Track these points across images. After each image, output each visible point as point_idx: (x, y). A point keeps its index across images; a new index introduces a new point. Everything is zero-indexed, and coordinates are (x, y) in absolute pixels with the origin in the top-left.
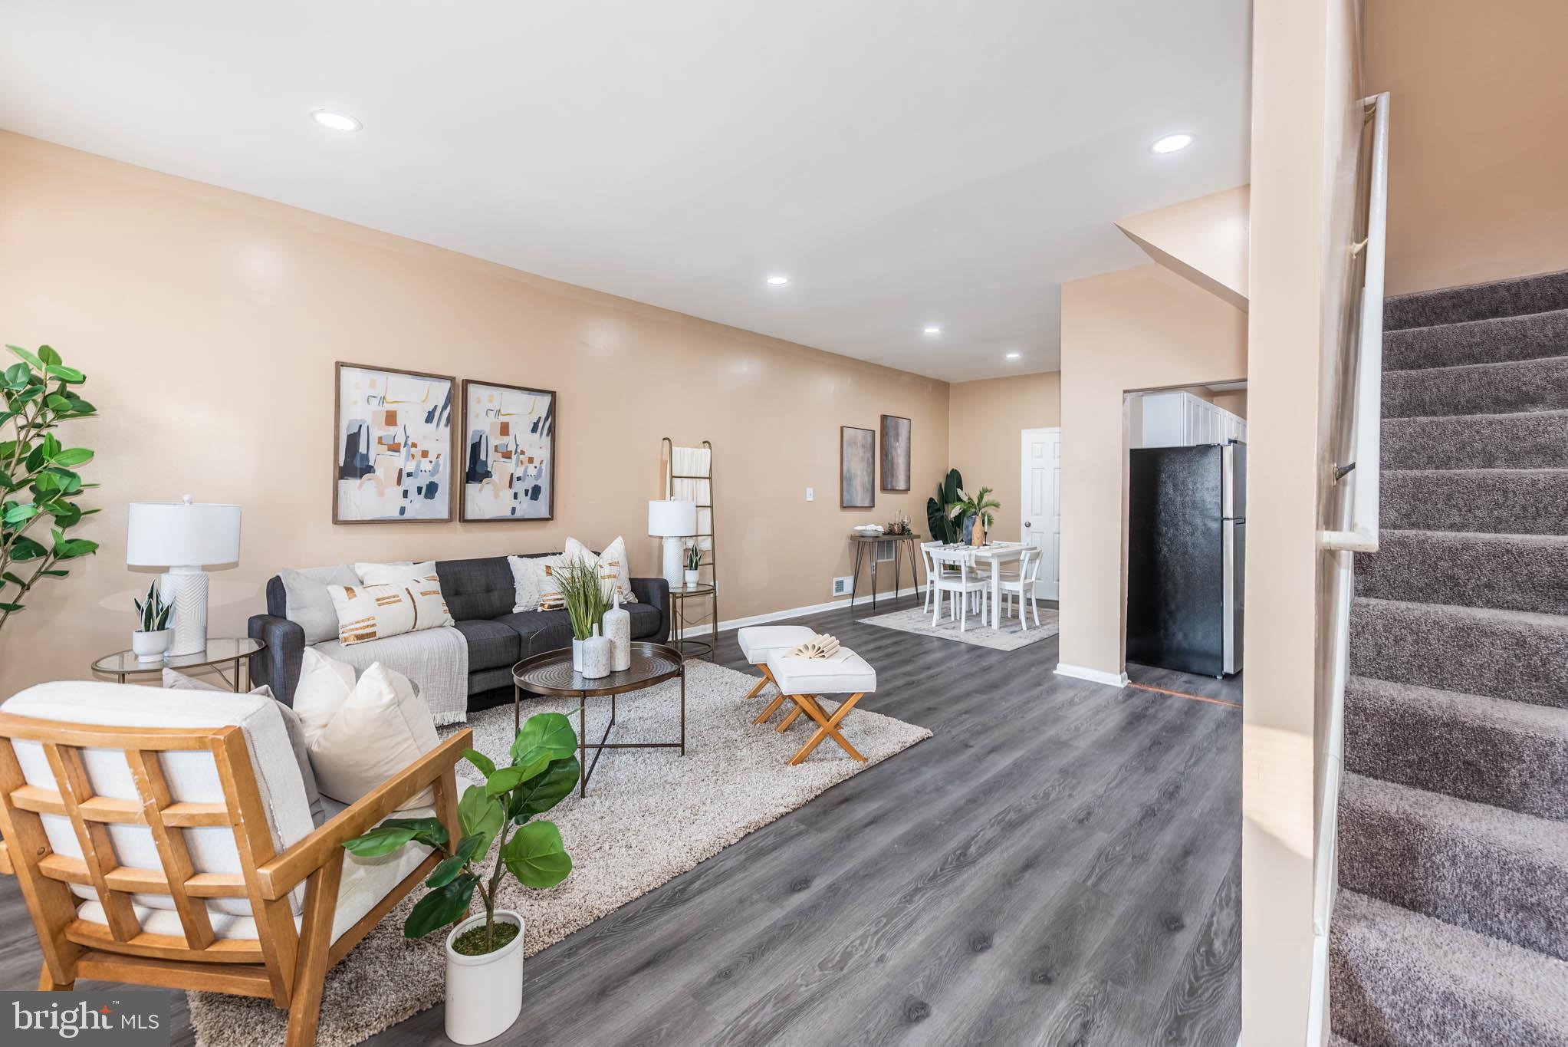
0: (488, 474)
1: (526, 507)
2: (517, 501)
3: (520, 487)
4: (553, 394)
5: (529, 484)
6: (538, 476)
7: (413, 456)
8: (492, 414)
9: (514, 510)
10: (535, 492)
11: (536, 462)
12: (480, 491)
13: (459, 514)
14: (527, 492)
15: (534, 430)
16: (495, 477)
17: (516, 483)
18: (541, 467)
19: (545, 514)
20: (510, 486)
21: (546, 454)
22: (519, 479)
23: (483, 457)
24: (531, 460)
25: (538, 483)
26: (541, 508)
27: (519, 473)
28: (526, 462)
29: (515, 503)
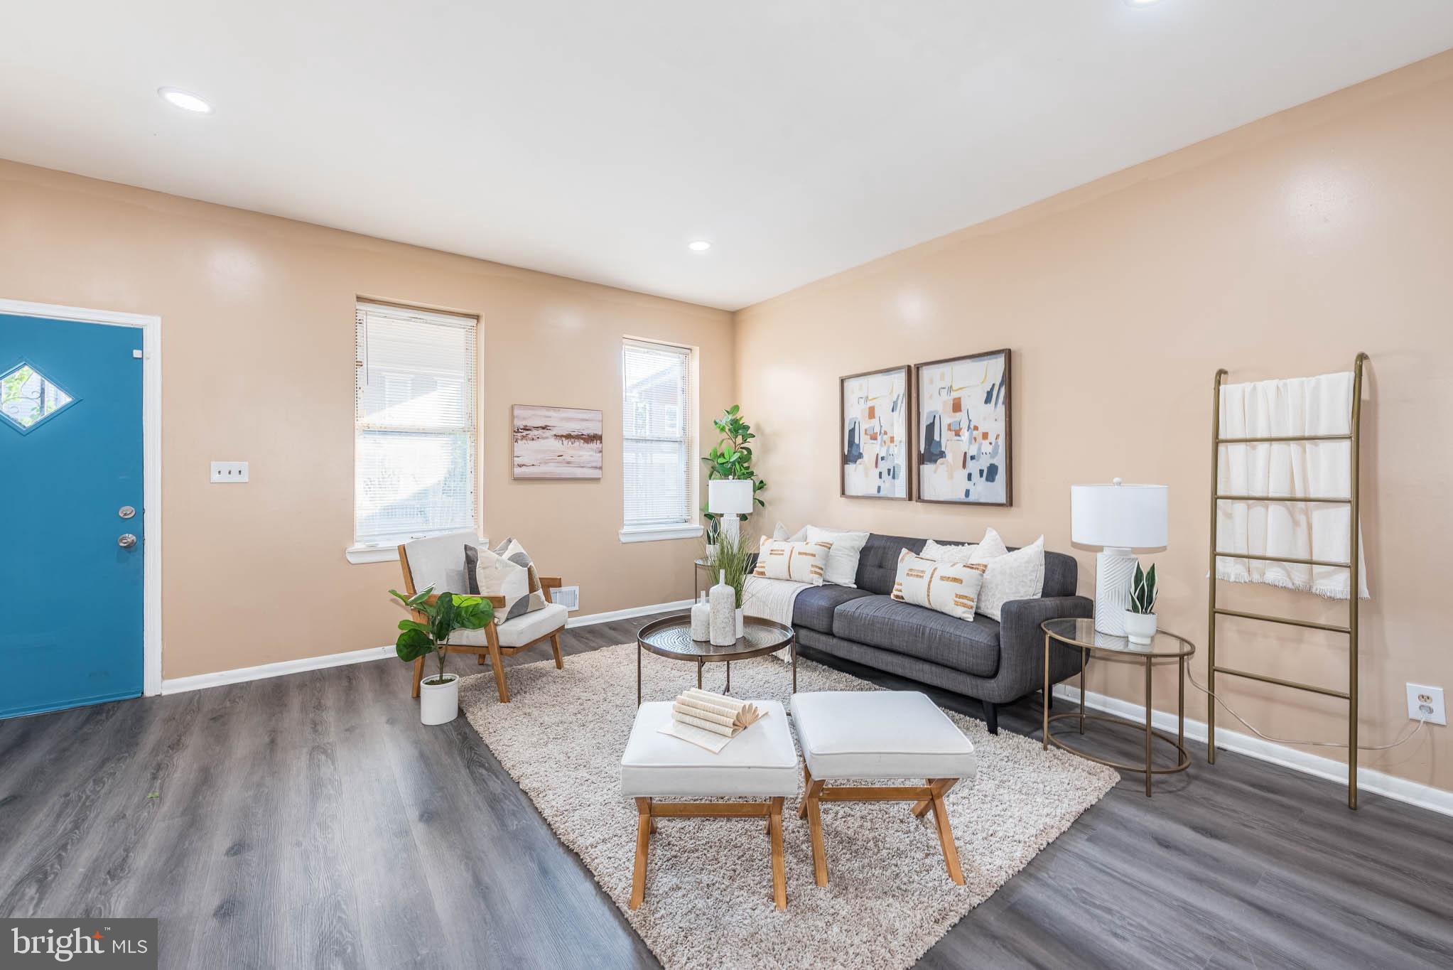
0: (942, 454)
1: (983, 490)
2: (971, 483)
3: (973, 467)
4: (1008, 354)
5: (984, 464)
6: (994, 454)
7: (885, 442)
8: (944, 392)
9: (967, 493)
10: (992, 471)
11: (992, 438)
12: (935, 472)
13: (914, 493)
14: (981, 472)
15: (988, 400)
16: (949, 456)
17: (970, 463)
18: (997, 443)
19: (1002, 499)
20: (964, 466)
21: (1000, 427)
22: (972, 458)
23: (937, 438)
24: (985, 436)
25: (995, 461)
26: (997, 491)
27: (973, 451)
28: (980, 438)
29: (969, 485)
